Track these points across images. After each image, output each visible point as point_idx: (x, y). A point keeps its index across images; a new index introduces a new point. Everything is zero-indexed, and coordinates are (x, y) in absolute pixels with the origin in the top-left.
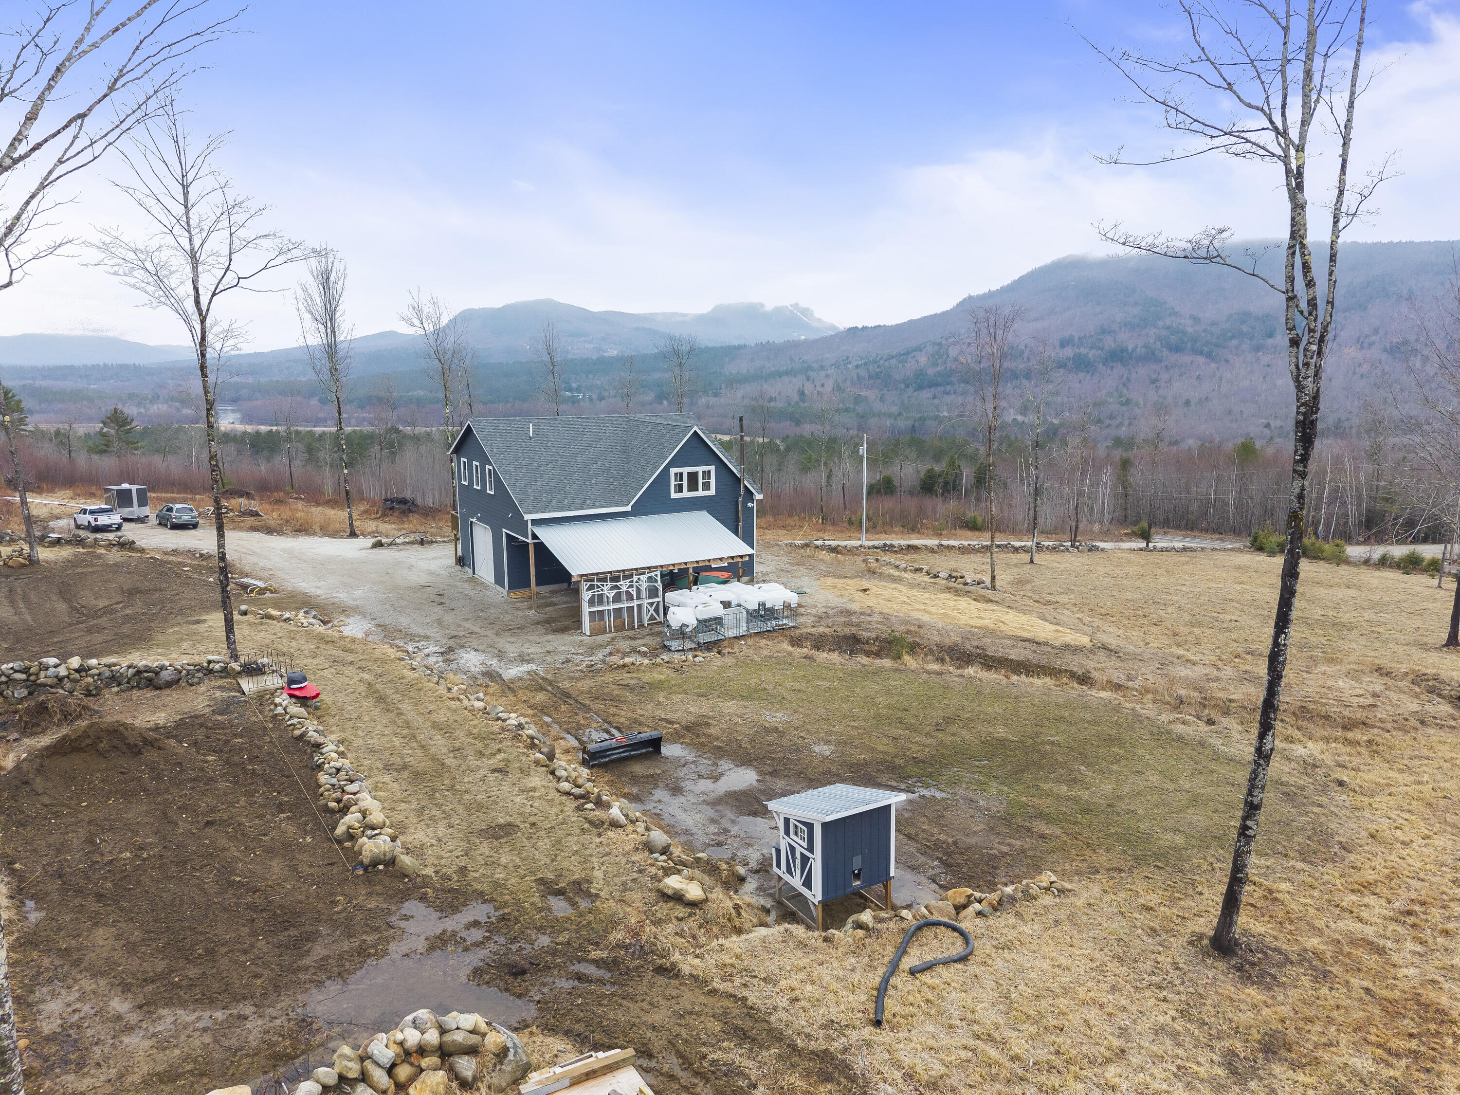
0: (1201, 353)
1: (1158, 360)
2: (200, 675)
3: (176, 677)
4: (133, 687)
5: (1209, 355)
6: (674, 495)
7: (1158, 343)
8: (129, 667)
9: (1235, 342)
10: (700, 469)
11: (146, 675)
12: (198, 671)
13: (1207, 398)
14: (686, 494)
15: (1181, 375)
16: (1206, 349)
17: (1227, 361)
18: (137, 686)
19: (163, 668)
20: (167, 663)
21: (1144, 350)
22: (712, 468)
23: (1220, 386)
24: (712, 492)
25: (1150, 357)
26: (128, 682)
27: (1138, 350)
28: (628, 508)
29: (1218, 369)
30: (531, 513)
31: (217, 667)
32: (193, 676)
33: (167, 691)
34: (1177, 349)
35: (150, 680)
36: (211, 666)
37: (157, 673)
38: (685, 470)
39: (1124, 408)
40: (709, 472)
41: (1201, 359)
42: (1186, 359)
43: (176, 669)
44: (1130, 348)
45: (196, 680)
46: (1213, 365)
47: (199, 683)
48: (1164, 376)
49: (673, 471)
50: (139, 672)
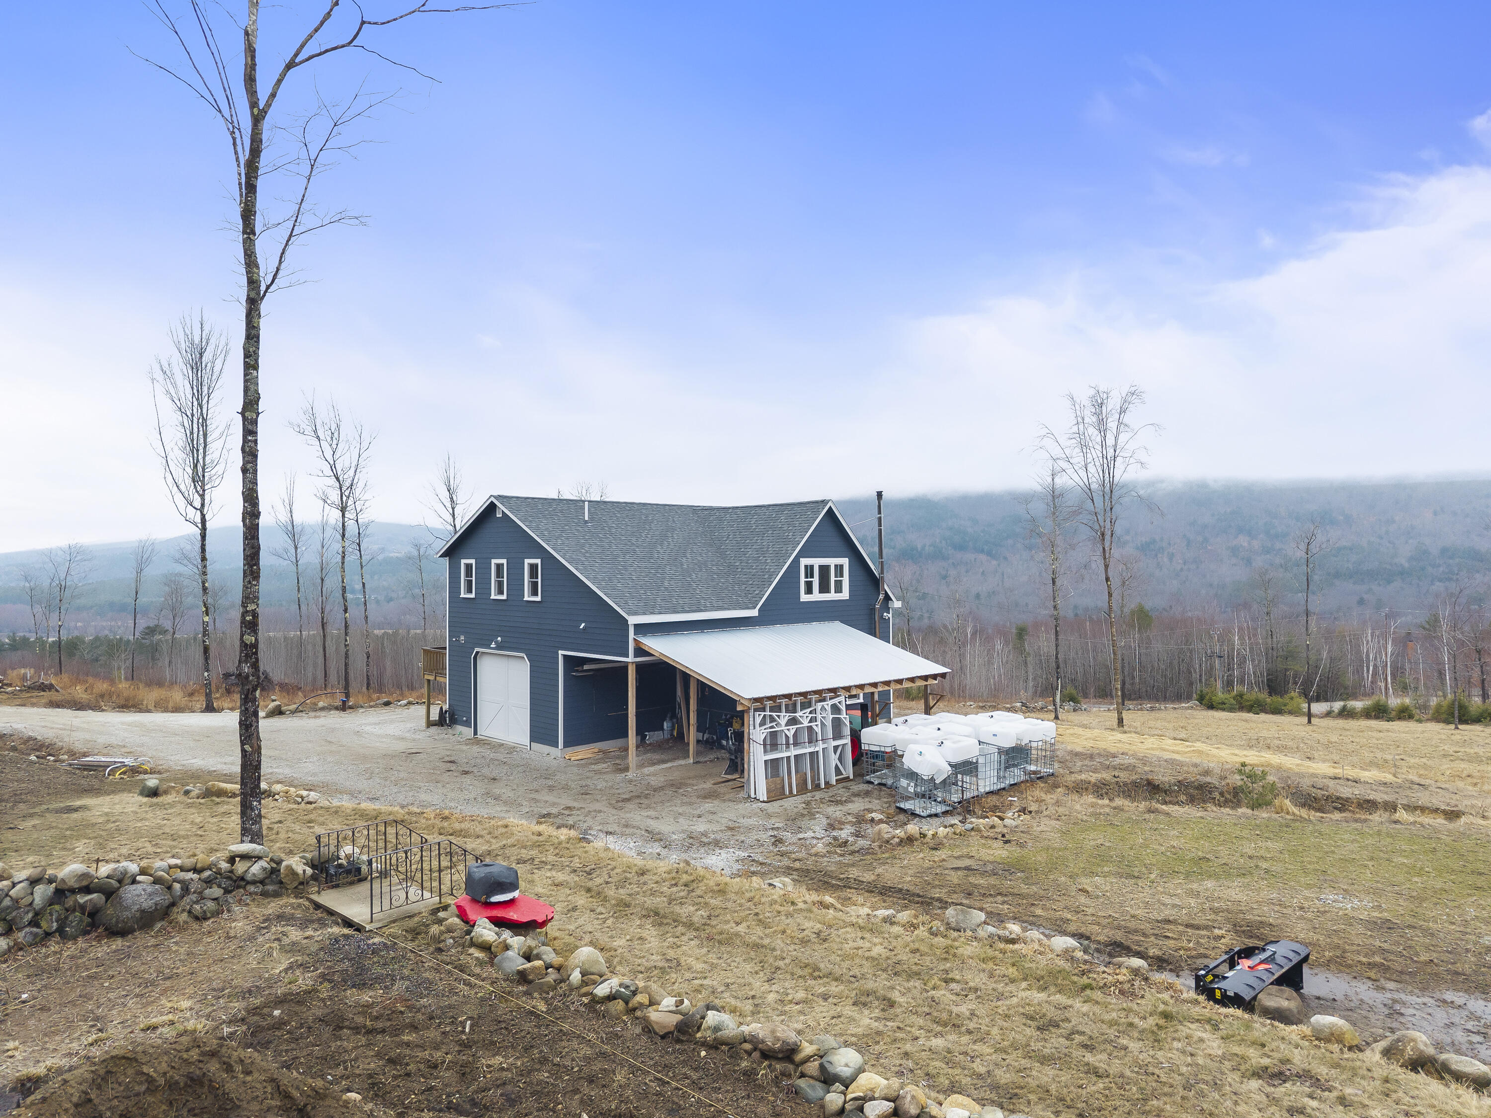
0: (982, 551)
1: (945, 558)
2: (216, 892)
3: (163, 899)
4: (48, 935)
5: (989, 554)
6: (804, 598)
7: (944, 542)
8: (34, 882)
9: (1010, 542)
10: (832, 562)
11: (82, 899)
12: (208, 882)
13: (994, 592)
14: (816, 596)
15: (967, 572)
16: (986, 548)
17: (1005, 558)
18: (61, 931)
19: (123, 879)
20: (133, 868)
21: (932, 548)
22: (845, 561)
23: (1003, 582)
24: (845, 595)
25: (938, 555)
26: (34, 923)
27: (927, 548)
28: (754, 613)
29: (999, 565)
30: (635, 613)
31: (256, 869)
32: (202, 898)
33: (144, 940)
34: (961, 547)
35: (93, 915)
36: (240, 867)
37: (109, 893)
38: (817, 562)
39: (921, 602)
40: (842, 566)
41: (983, 557)
42: (970, 556)
43: (157, 881)
44: (919, 546)
45: (211, 905)
46: (994, 562)
47: (217, 913)
48: (953, 572)
49: (804, 562)
50: (61, 893)
